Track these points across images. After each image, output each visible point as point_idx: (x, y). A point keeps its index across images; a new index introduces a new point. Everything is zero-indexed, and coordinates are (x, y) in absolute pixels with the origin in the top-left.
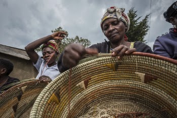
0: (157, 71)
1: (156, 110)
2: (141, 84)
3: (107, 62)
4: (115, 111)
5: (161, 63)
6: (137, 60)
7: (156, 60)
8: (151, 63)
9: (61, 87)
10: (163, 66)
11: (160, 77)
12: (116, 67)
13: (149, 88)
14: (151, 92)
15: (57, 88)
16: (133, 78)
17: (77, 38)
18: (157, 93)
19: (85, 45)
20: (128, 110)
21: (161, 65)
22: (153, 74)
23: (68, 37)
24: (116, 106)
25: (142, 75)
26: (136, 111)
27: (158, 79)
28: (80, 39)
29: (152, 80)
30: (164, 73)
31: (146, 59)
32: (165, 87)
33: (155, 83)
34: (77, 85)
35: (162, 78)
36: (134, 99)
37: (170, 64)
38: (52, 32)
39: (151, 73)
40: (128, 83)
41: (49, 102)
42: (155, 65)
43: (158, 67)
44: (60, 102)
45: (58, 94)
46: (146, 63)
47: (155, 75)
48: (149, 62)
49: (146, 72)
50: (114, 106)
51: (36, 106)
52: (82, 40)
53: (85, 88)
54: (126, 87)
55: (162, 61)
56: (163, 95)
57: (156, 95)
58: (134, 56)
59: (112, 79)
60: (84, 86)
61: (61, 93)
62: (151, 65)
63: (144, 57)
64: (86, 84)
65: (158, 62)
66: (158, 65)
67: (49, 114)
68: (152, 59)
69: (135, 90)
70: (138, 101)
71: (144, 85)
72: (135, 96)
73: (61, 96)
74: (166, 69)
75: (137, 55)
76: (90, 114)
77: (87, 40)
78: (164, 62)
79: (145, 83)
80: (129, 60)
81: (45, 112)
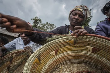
0: (100, 45)
1: (100, 69)
2: (90, 54)
3: (69, 39)
4: (74, 70)
5: (102, 40)
6: (88, 39)
7: (100, 39)
8: (97, 40)
9: (41, 54)
10: (104, 42)
11: (102, 49)
12: (75, 43)
13: (95, 56)
14: (96, 58)
15: (39, 55)
16: (85, 50)
17: (47, 23)
18: (100, 59)
19: (52, 28)
20: (82, 69)
21: (103, 42)
22: (98, 47)
23: (41, 23)
24: (75, 67)
25: (91, 48)
26: (87, 70)
27: (101, 50)
28: (49, 24)
29: (97, 51)
30: (105, 47)
31: (93, 38)
32: (105, 56)
33: (99, 53)
34: (51, 53)
35: (104, 50)
36: (86, 63)
37: (108, 41)
38: (32, 19)
39: (96, 47)
40: (82, 53)
41: (34, 63)
42: (99, 42)
43: (101, 43)
44: (40, 63)
45: (39, 59)
46: (93, 40)
47: (99, 48)
48: (95, 40)
49: (93, 46)
50: (73, 67)
51: (26, 65)
52: (50, 25)
53: (55, 55)
54: (81, 55)
55: (103, 39)
56: (104, 60)
57: (100, 61)
58: (86, 36)
59: (72, 50)
60: (54, 54)
61: (41, 58)
62: (97, 42)
63: (92, 37)
64: (56, 53)
65: (101, 40)
66: (101, 41)
67: (34, 70)
68: (97, 38)
69: (86, 57)
70: (88, 64)
71: (92, 54)
72: (86, 61)
73: (41, 60)
74: (106, 44)
75: (88, 35)
76: (58, 72)
77: (53, 25)
78: (105, 40)
79: (92, 53)
80: (83, 38)
81: (32, 69)
